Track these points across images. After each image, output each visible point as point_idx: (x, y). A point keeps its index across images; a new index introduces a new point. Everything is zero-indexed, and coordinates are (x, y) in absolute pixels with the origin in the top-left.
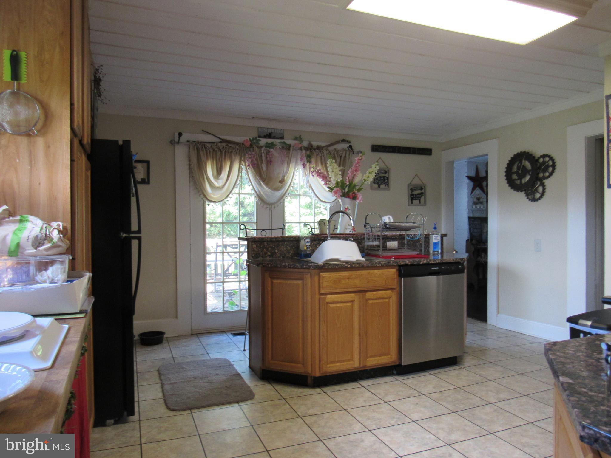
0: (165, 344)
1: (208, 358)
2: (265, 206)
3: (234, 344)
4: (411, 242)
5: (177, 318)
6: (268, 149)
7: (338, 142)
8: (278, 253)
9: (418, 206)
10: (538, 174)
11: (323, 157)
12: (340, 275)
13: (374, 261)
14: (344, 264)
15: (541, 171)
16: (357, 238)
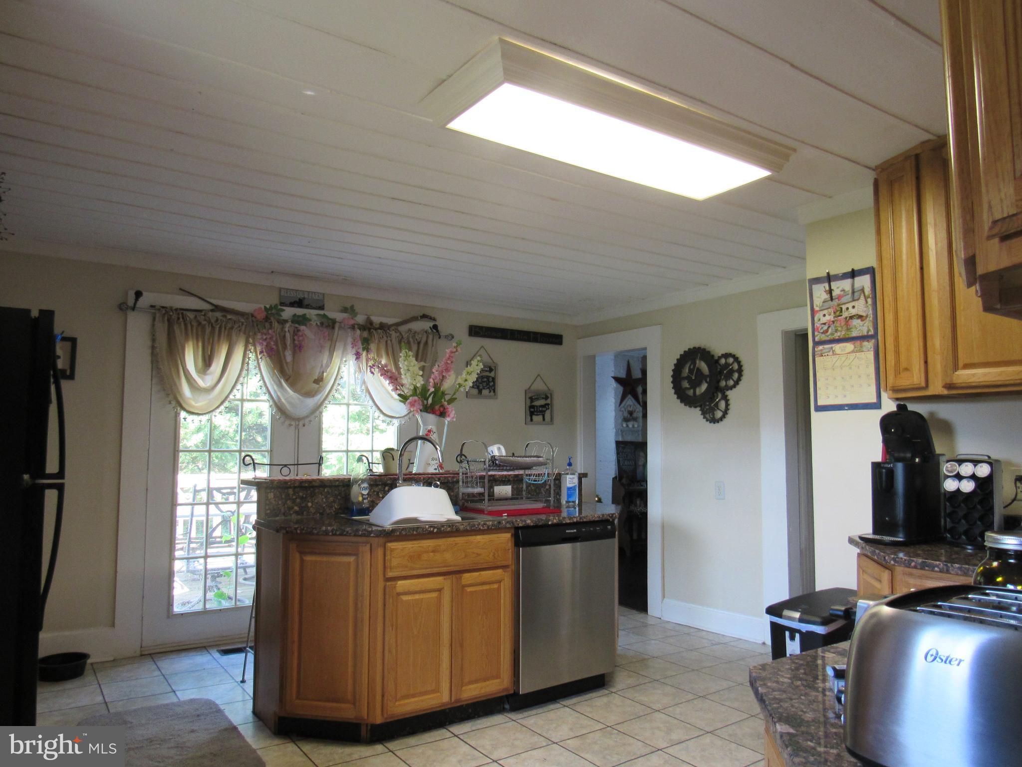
0: (89, 677)
1: (175, 700)
2: (287, 422)
3: (222, 670)
4: (532, 486)
5: (113, 625)
6: (297, 325)
7: (414, 319)
8: (311, 507)
9: (541, 424)
10: (718, 382)
11: (389, 342)
12: (420, 547)
13: (476, 522)
14: (427, 526)
15: (723, 377)
16: (446, 481)
